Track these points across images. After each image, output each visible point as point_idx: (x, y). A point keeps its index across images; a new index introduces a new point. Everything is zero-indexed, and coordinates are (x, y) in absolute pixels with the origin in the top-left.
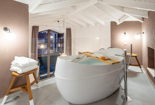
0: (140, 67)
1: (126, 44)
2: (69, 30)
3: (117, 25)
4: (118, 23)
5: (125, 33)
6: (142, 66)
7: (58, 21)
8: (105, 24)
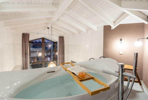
0: (141, 85)
1: (121, 53)
2: (62, 38)
3: (112, 29)
4: (113, 27)
5: (121, 40)
6: (142, 81)
7: (48, 28)
8: (97, 30)
